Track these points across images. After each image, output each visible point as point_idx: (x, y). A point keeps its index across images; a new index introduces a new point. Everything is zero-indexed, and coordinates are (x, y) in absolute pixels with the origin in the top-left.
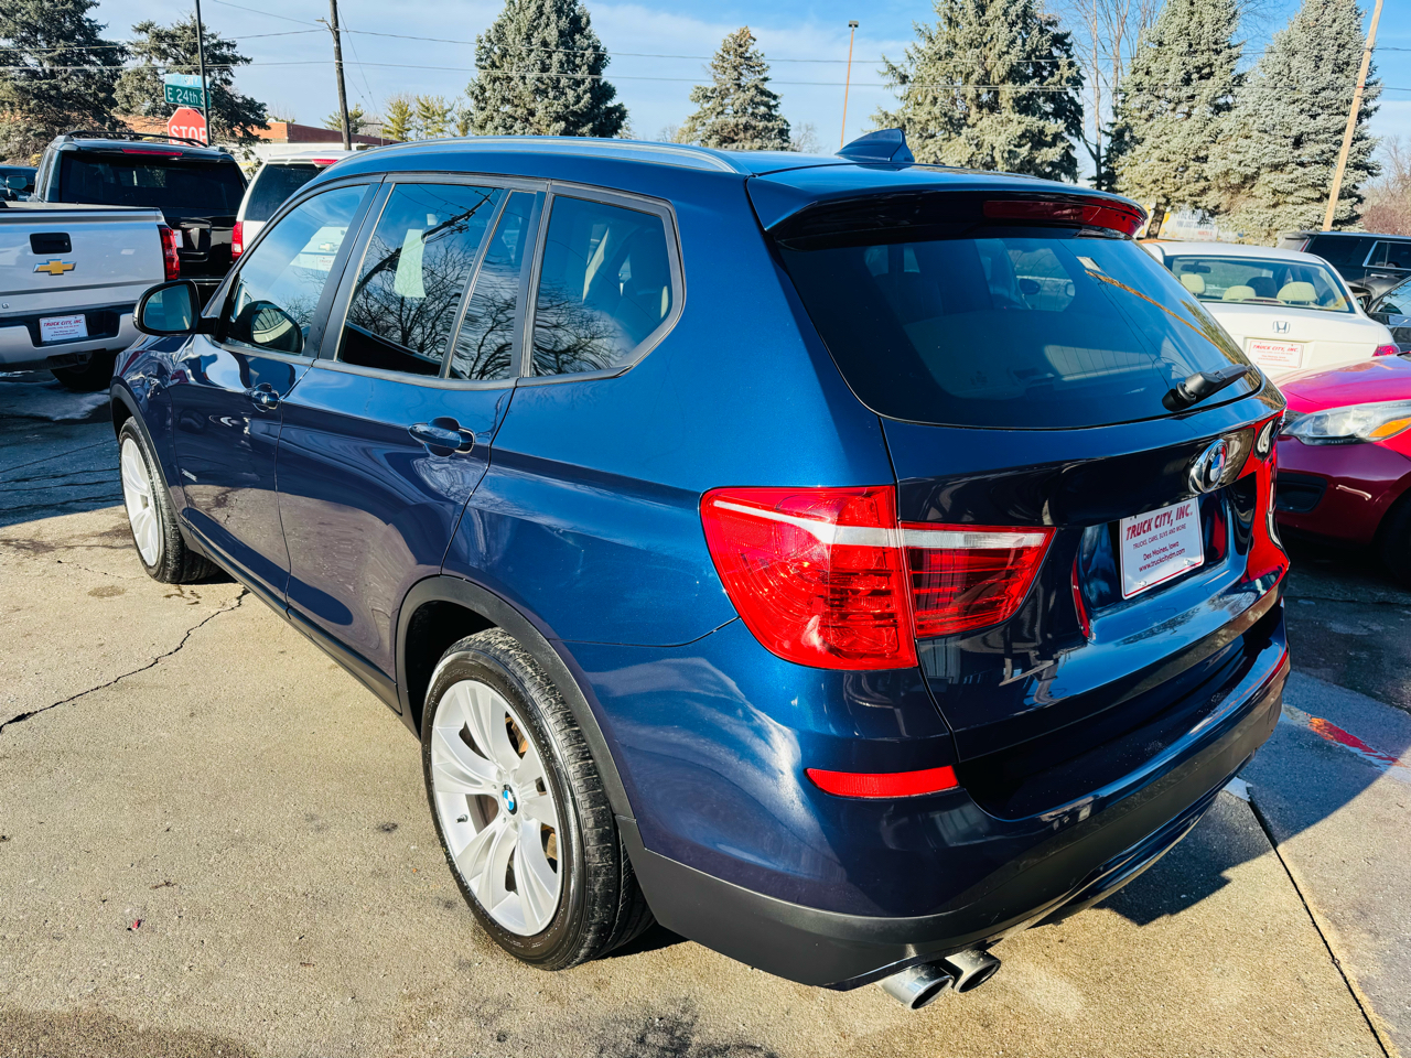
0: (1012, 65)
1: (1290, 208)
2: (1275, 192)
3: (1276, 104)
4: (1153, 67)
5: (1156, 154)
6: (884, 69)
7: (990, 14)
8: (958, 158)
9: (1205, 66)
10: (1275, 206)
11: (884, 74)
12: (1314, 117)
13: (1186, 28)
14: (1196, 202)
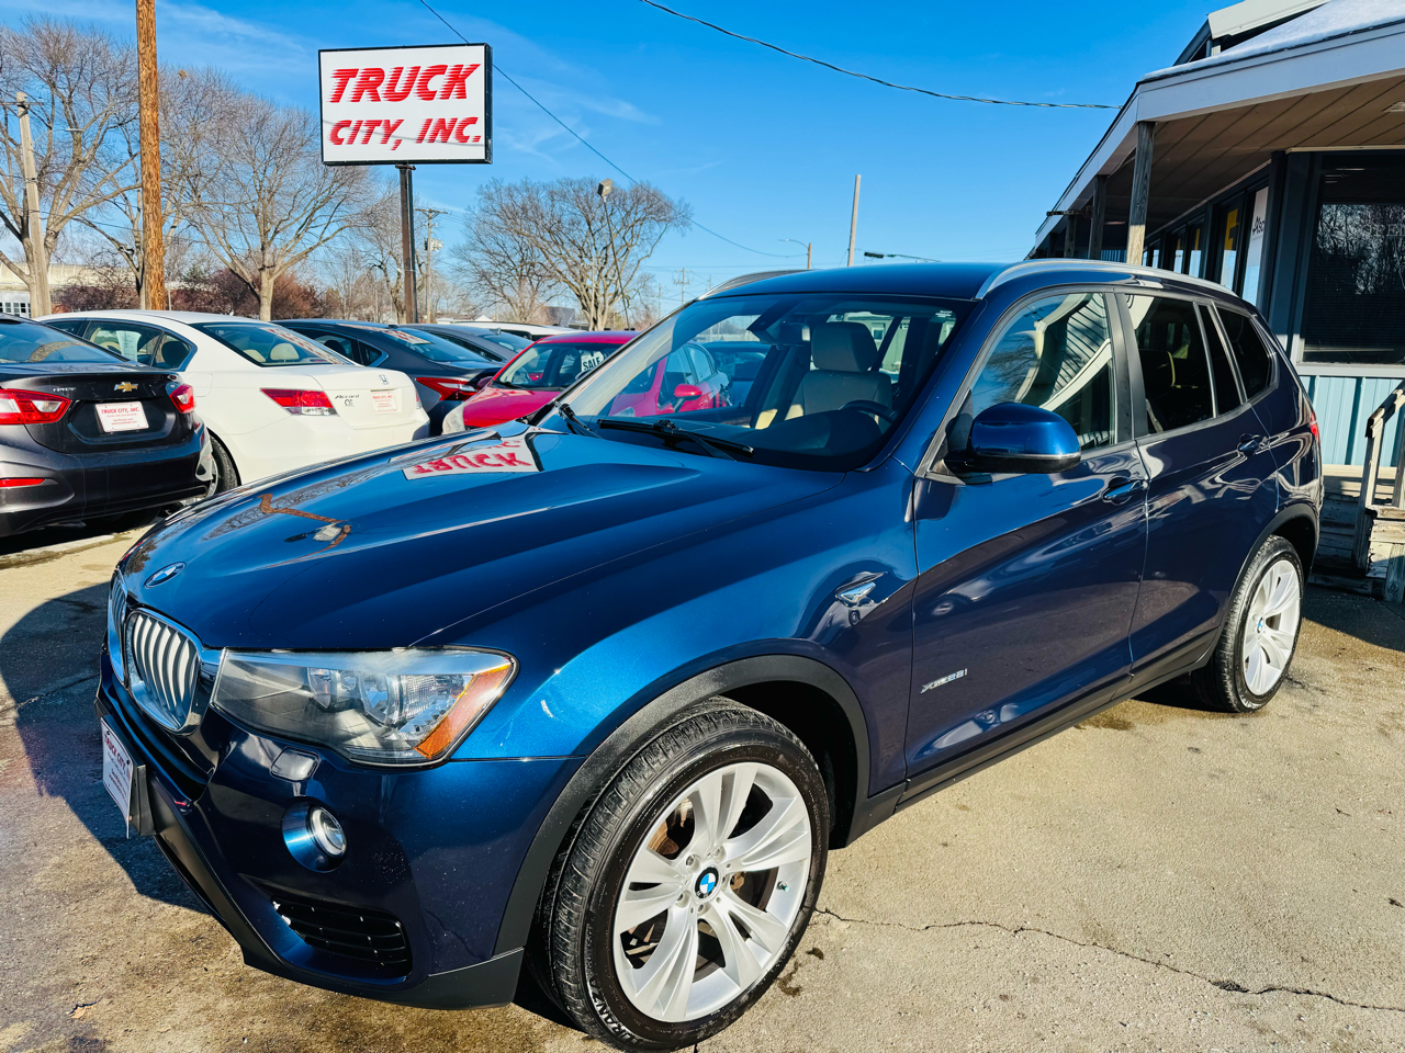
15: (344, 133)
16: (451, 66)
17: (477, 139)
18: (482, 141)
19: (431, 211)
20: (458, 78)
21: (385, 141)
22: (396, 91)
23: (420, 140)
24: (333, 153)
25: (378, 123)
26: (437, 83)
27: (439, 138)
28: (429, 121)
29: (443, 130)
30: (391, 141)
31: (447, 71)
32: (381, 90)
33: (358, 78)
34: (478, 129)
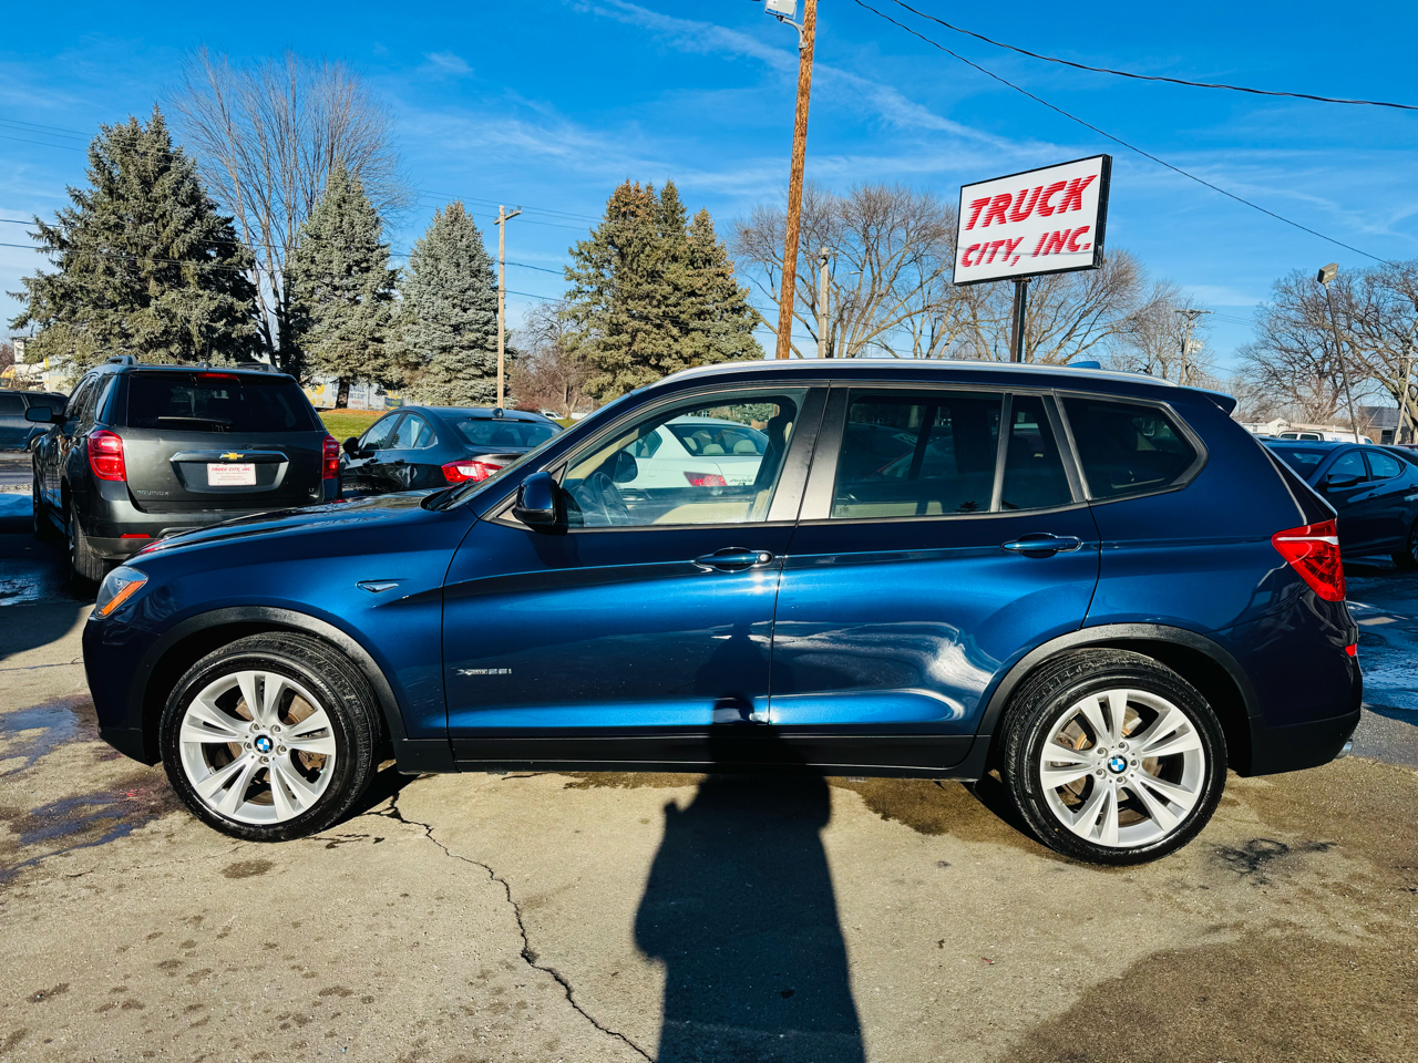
0: (192, 243)
1: (461, 383)
2: (447, 369)
3: (434, 298)
4: (318, 257)
5: (337, 333)
6: (37, 230)
7: (157, 191)
8: (149, 330)
9: (363, 261)
10: (449, 381)
11: (39, 237)
12: (465, 310)
13: (340, 227)
14: (380, 376)
15: (973, 256)
16: (1070, 181)
17: (1088, 246)
18: (1092, 248)
19: (1192, 312)
20: (1076, 191)
21: (1006, 259)
22: (1020, 211)
23: (1036, 254)
24: (963, 274)
25: (1002, 243)
26: (1056, 200)
27: (1052, 250)
28: (1046, 235)
29: (1057, 241)
30: (1011, 257)
31: (1067, 186)
32: (1008, 213)
33: (990, 205)
34: (1090, 237)
